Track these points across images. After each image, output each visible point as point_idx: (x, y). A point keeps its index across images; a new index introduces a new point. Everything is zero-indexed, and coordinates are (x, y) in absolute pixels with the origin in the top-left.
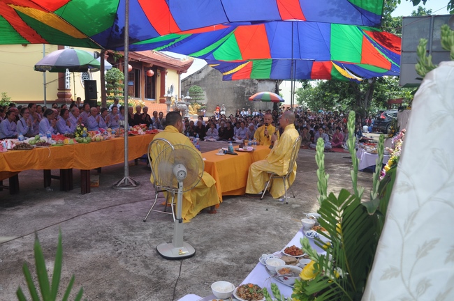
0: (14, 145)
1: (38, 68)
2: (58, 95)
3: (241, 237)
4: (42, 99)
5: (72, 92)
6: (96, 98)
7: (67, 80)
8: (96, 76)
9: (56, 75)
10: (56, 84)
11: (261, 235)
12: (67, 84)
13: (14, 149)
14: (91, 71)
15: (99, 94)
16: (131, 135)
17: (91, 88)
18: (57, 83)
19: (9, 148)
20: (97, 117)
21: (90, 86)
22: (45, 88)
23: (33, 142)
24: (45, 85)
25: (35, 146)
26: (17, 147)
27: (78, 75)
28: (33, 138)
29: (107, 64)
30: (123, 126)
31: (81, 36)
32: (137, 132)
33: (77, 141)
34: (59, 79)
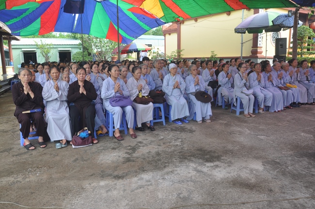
1: (238, 31)
2: (252, 52)
4: (239, 55)
5: (263, 50)
6: (286, 53)
7: (259, 39)
8: (285, 34)
10: (251, 43)
12: (259, 43)
14: (283, 30)
17: (281, 45)
18: (252, 41)
21: (280, 44)
22: (242, 46)
24: (242, 44)
27: (270, 34)
34: (253, 38)
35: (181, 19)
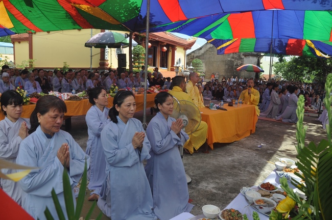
0: (69, 97)
1: (88, 45)
2: (100, 64)
3: (226, 172)
4: (89, 67)
5: (109, 62)
6: (126, 66)
7: (106, 54)
8: (126, 51)
9: (99, 50)
10: (99, 56)
11: (242, 172)
12: (106, 56)
13: (69, 99)
14: (123, 48)
15: (128, 64)
16: (149, 93)
17: (122, 59)
18: (100, 55)
19: (66, 99)
20: (125, 80)
21: (121, 58)
22: (91, 59)
23: (81, 95)
24: (91, 56)
25: (82, 98)
26: (71, 99)
27: (114, 50)
28: (82, 93)
29: (134, 42)
30: (143, 86)
31: (116, 23)
32: (153, 91)
33: (111, 96)
34: (101, 52)
35: (33, 32)
